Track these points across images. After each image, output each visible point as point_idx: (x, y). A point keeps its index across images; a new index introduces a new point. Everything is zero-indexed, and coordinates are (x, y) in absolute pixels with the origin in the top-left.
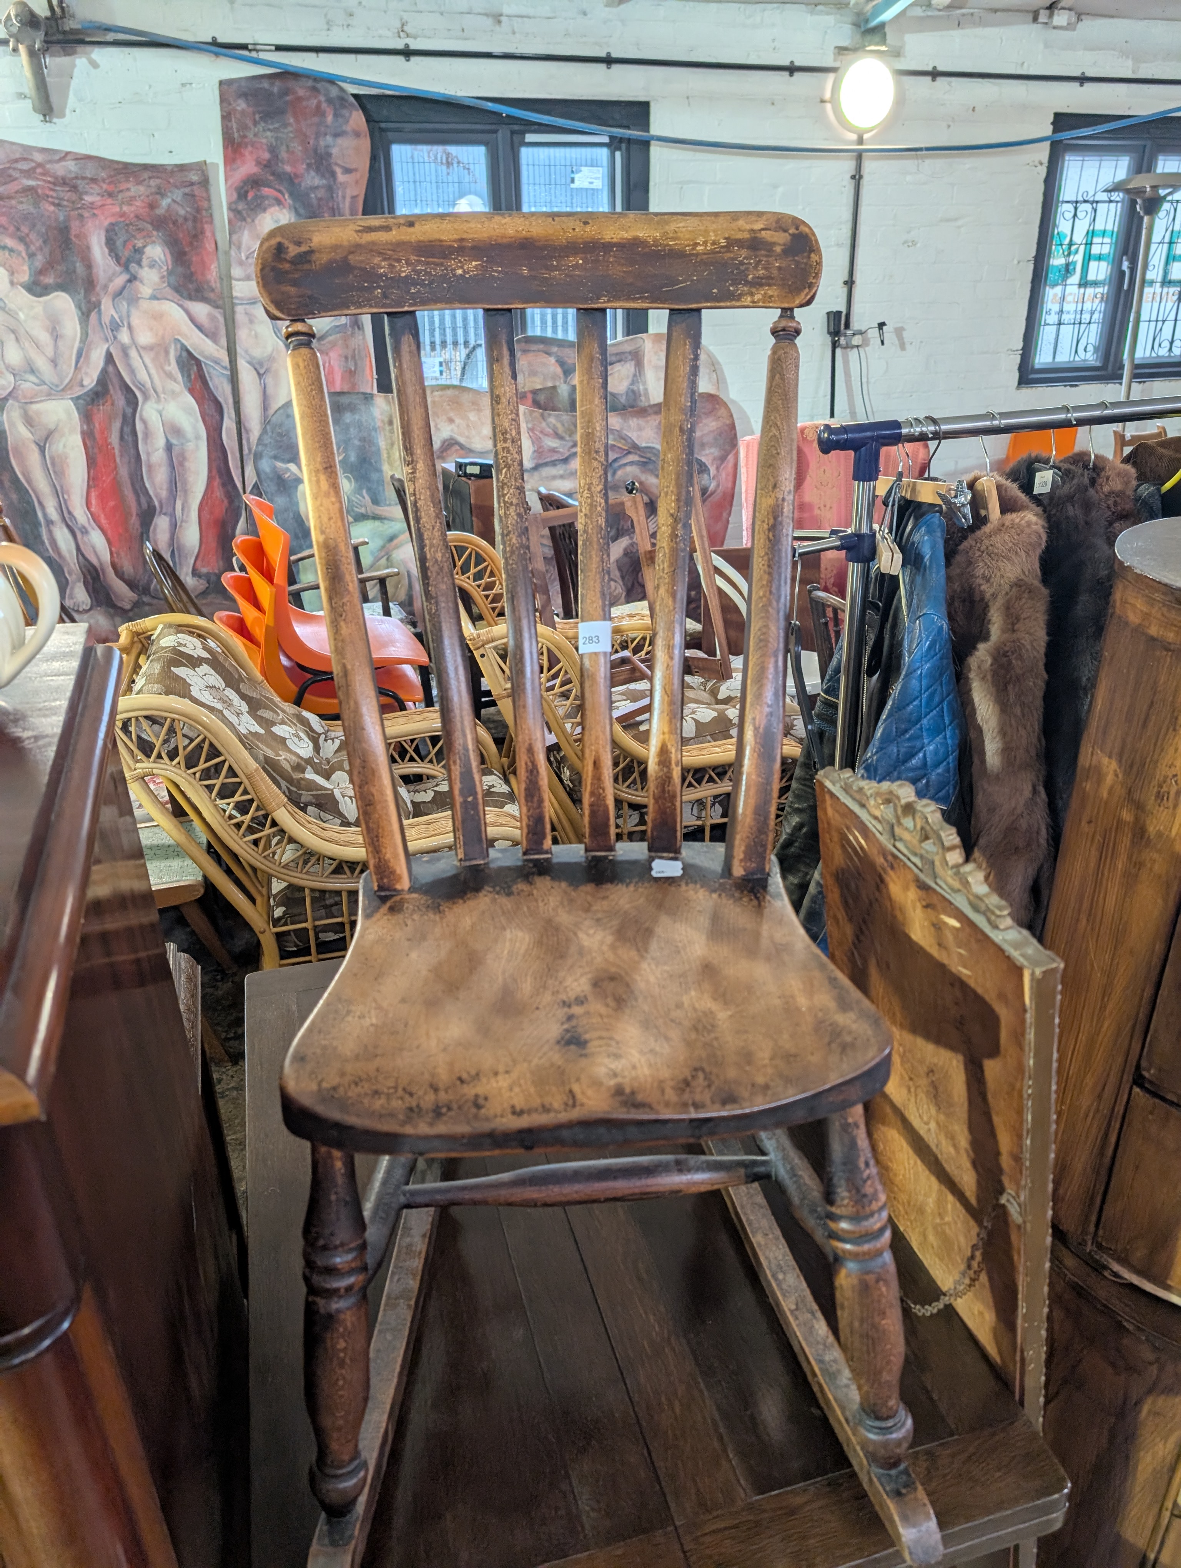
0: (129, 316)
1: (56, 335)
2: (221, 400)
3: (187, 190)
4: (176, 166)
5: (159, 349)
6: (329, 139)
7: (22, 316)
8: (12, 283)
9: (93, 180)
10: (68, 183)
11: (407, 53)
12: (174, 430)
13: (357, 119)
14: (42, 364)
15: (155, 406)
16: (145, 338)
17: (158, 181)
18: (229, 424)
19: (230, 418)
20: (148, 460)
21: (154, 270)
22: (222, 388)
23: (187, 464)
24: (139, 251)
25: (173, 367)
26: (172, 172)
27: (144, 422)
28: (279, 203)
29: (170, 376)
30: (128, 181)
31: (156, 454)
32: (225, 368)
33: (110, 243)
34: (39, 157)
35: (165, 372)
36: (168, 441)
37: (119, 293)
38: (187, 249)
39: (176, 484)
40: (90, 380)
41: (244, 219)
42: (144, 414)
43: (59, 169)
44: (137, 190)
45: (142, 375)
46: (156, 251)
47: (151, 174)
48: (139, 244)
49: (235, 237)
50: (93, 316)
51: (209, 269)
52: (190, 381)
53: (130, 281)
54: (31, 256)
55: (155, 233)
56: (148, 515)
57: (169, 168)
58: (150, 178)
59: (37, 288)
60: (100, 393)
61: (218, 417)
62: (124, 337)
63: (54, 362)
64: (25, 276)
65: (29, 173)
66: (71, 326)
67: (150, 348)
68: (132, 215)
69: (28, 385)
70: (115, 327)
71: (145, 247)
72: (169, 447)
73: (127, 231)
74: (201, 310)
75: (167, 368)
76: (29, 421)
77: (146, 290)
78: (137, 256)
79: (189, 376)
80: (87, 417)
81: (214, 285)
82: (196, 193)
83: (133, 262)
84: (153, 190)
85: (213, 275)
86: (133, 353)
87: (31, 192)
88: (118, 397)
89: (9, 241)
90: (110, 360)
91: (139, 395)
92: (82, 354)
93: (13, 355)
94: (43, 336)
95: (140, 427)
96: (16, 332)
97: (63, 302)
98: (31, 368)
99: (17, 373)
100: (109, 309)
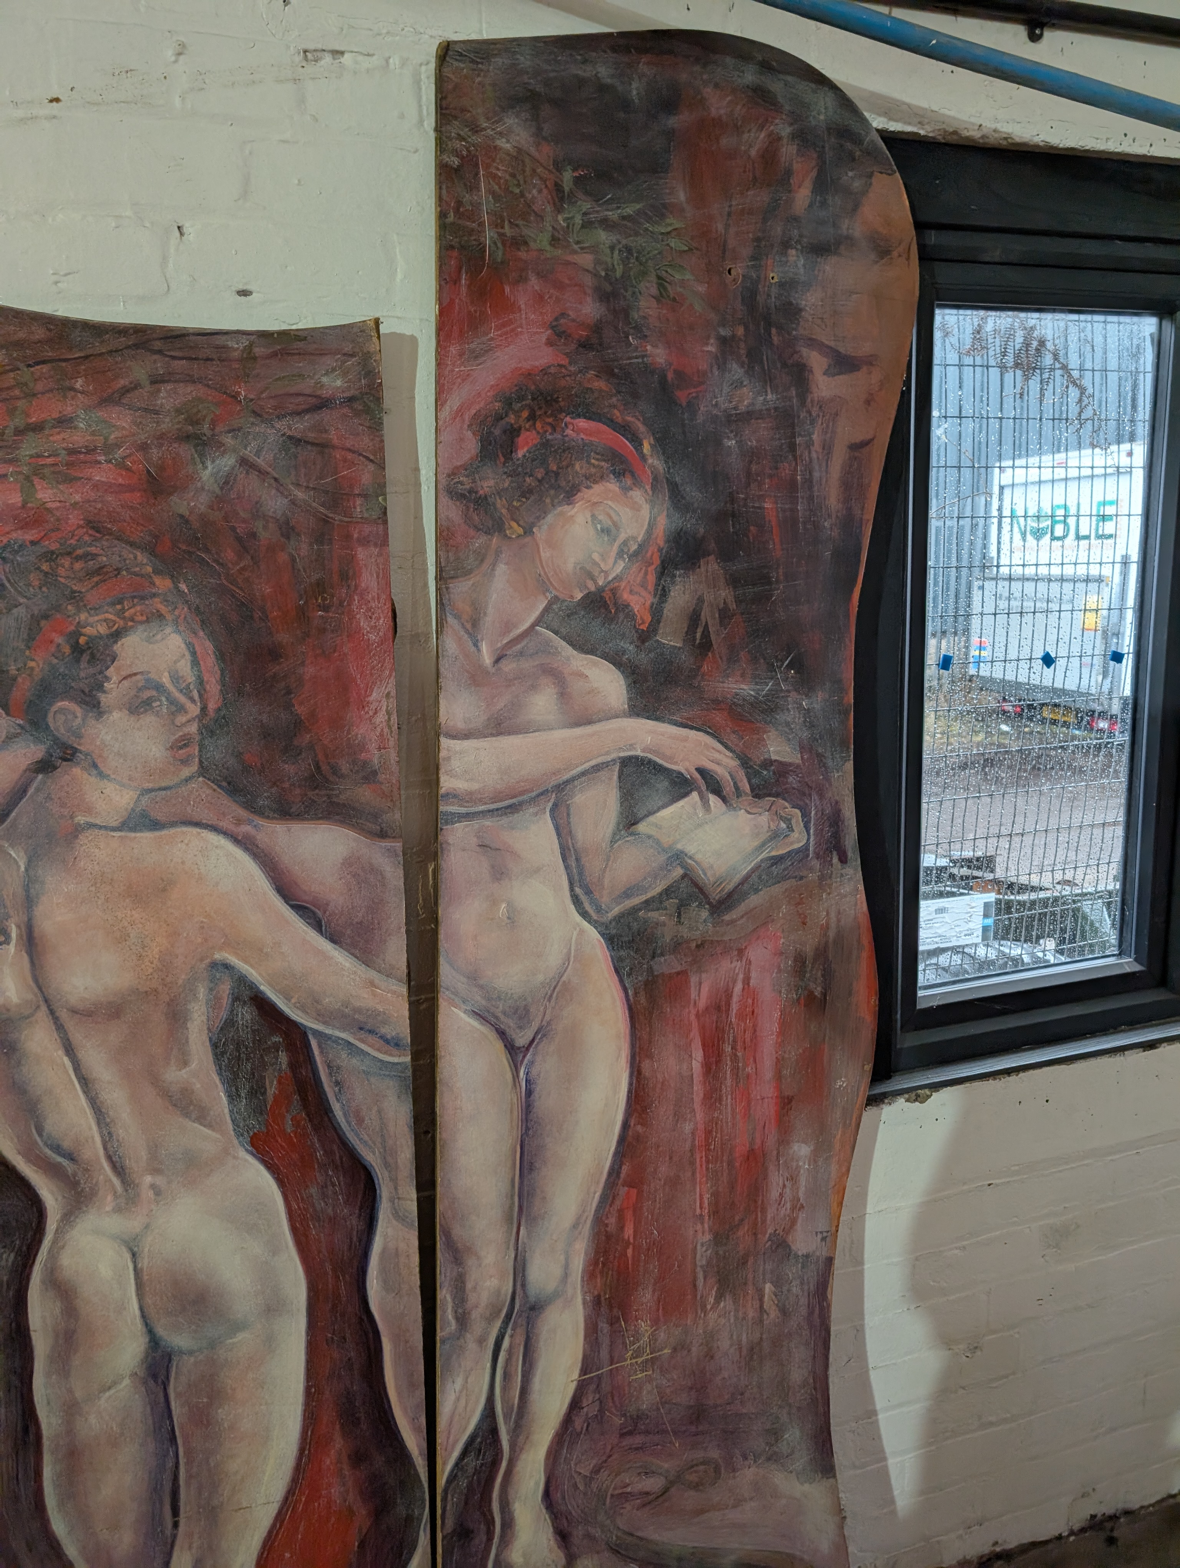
0: (29, 902)
2: (371, 1157)
3: (300, 426)
4: (264, 335)
5: (145, 1009)
6: (796, 261)
15: (114, 1223)
16: (92, 973)
17: (187, 392)
18: (393, 1238)
19: (398, 1215)
20: (70, 1431)
21: (149, 719)
22: (376, 1117)
23: (222, 1413)
25: (197, 1068)
26: (249, 357)
27: (63, 1292)
28: (621, 468)
29: (183, 1102)
30: (67, 390)
31: (104, 1402)
32: (395, 1044)
35: (165, 1093)
36: (154, 1341)
38: (283, 637)
39: (174, 1495)
41: (498, 527)
42: (66, 1260)
45: (69, 1117)
46: (163, 651)
47: (160, 366)
48: (97, 625)
49: (460, 588)
51: (362, 704)
52: (259, 1110)
53: (45, 766)
55: (163, 584)
57: (237, 346)
58: (156, 381)
61: (355, 1223)
62: (5, 981)
67: (108, 1011)
68: (74, 519)
71: (117, 635)
72: (159, 1366)
73: (49, 579)
75: (174, 1075)
77: (108, 797)
78: (85, 670)
79: (257, 1091)
81: (375, 758)
82: (333, 436)
83: (67, 693)
84: (167, 424)
85: (375, 722)
86: (37, 1039)
91: (48, 1195)
95: (44, 1314)
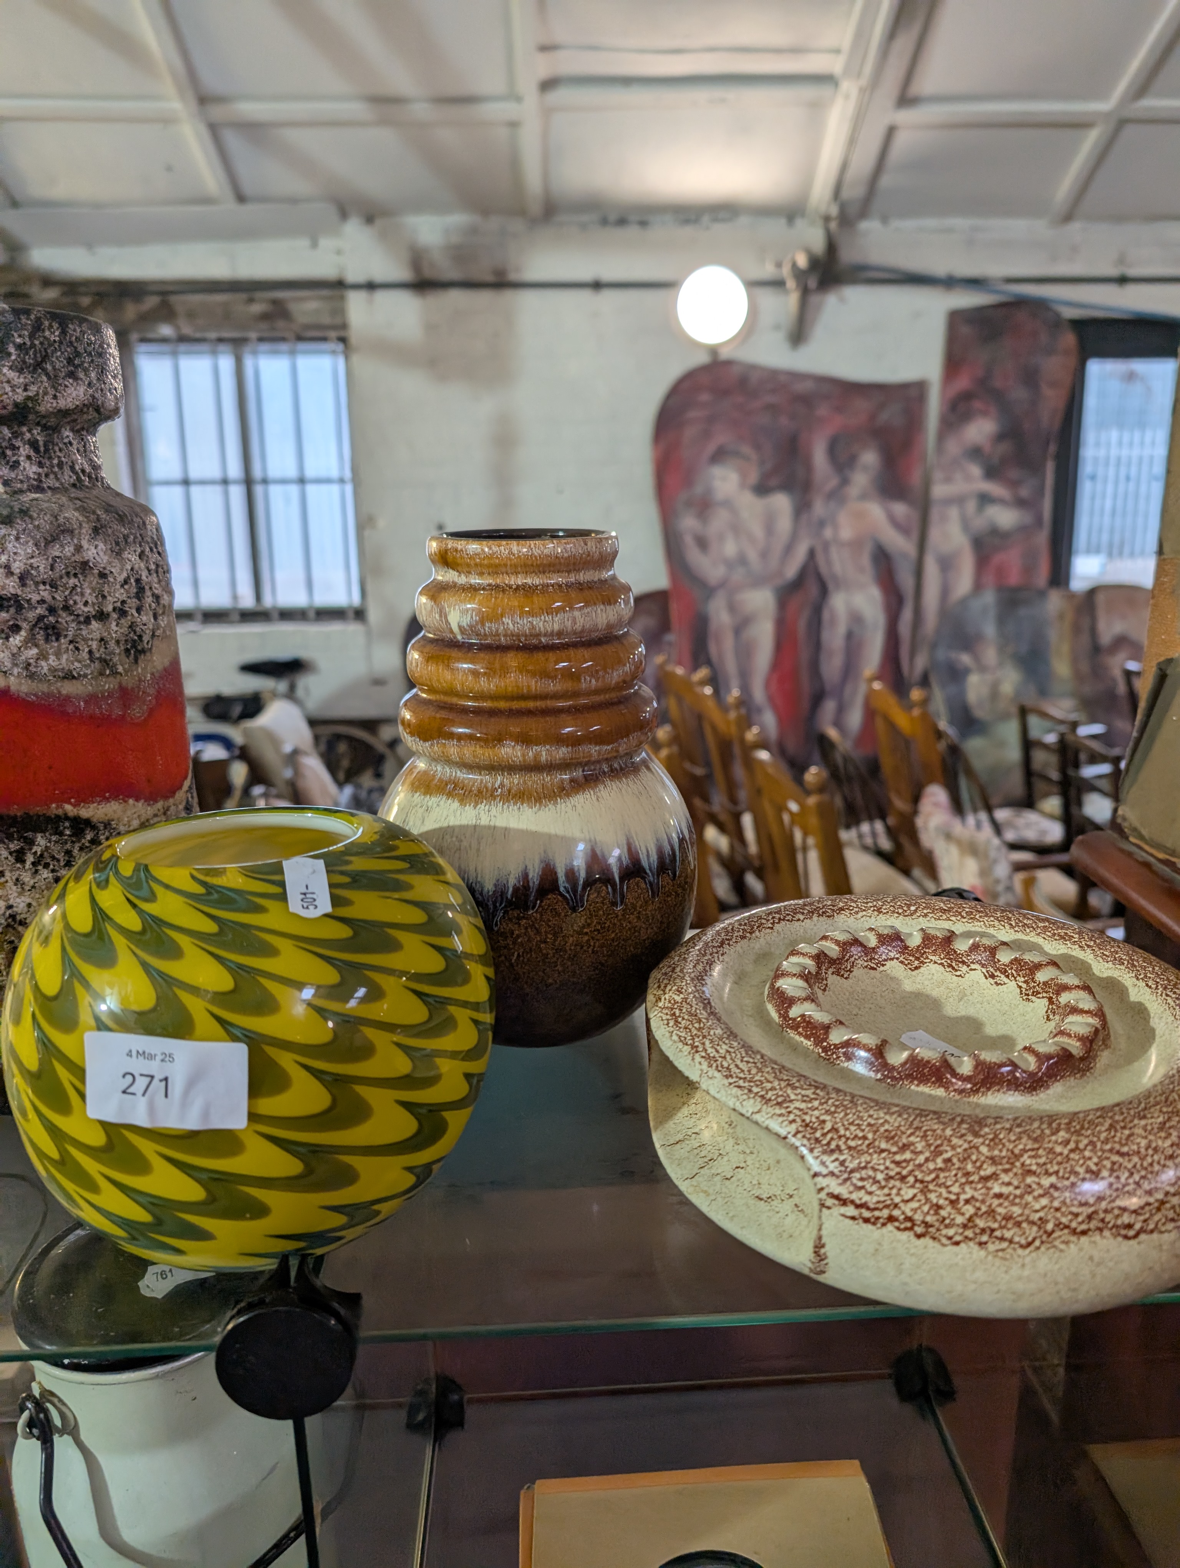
0: (835, 515)
1: (769, 529)
2: (904, 592)
3: (904, 404)
4: (900, 384)
5: (856, 544)
6: (1040, 357)
7: (744, 515)
8: (743, 485)
9: (827, 397)
10: (806, 401)
11: (1123, 280)
12: (856, 619)
13: (1069, 339)
14: (753, 556)
15: (844, 597)
16: (846, 533)
17: (880, 398)
18: (907, 615)
19: (909, 608)
20: (828, 647)
21: (865, 474)
22: (906, 581)
23: (862, 650)
24: (853, 458)
25: (866, 560)
26: (894, 389)
28: (985, 413)
29: (862, 569)
30: (855, 399)
31: (836, 640)
32: (913, 562)
33: (831, 452)
34: (784, 378)
35: (858, 566)
36: (849, 628)
37: (830, 496)
38: (897, 455)
39: (850, 668)
40: (791, 571)
41: (952, 429)
43: (799, 388)
44: (862, 406)
45: (837, 568)
46: (870, 458)
47: (877, 392)
48: (855, 450)
49: (940, 446)
50: (804, 516)
51: (913, 474)
53: (841, 484)
54: (762, 461)
55: (871, 442)
56: (818, 698)
57: (892, 386)
58: (875, 396)
59: (762, 489)
60: (797, 584)
62: (828, 533)
63: (764, 554)
64: (754, 479)
65: (772, 392)
66: (784, 523)
67: (848, 543)
70: (822, 524)
71: (860, 453)
72: (850, 636)
74: (900, 509)
75: (860, 562)
76: (732, 608)
77: (854, 491)
78: (852, 461)
81: (914, 487)
82: (912, 406)
83: (848, 466)
84: (876, 405)
85: (916, 478)
86: (833, 549)
87: (772, 408)
88: (813, 590)
89: (746, 449)
90: (812, 554)
91: (831, 586)
92: (789, 549)
93: (730, 548)
94: (758, 531)
95: (826, 615)
96: (736, 528)
97: (782, 502)
98: (742, 560)
99: (730, 565)
100: (819, 508)
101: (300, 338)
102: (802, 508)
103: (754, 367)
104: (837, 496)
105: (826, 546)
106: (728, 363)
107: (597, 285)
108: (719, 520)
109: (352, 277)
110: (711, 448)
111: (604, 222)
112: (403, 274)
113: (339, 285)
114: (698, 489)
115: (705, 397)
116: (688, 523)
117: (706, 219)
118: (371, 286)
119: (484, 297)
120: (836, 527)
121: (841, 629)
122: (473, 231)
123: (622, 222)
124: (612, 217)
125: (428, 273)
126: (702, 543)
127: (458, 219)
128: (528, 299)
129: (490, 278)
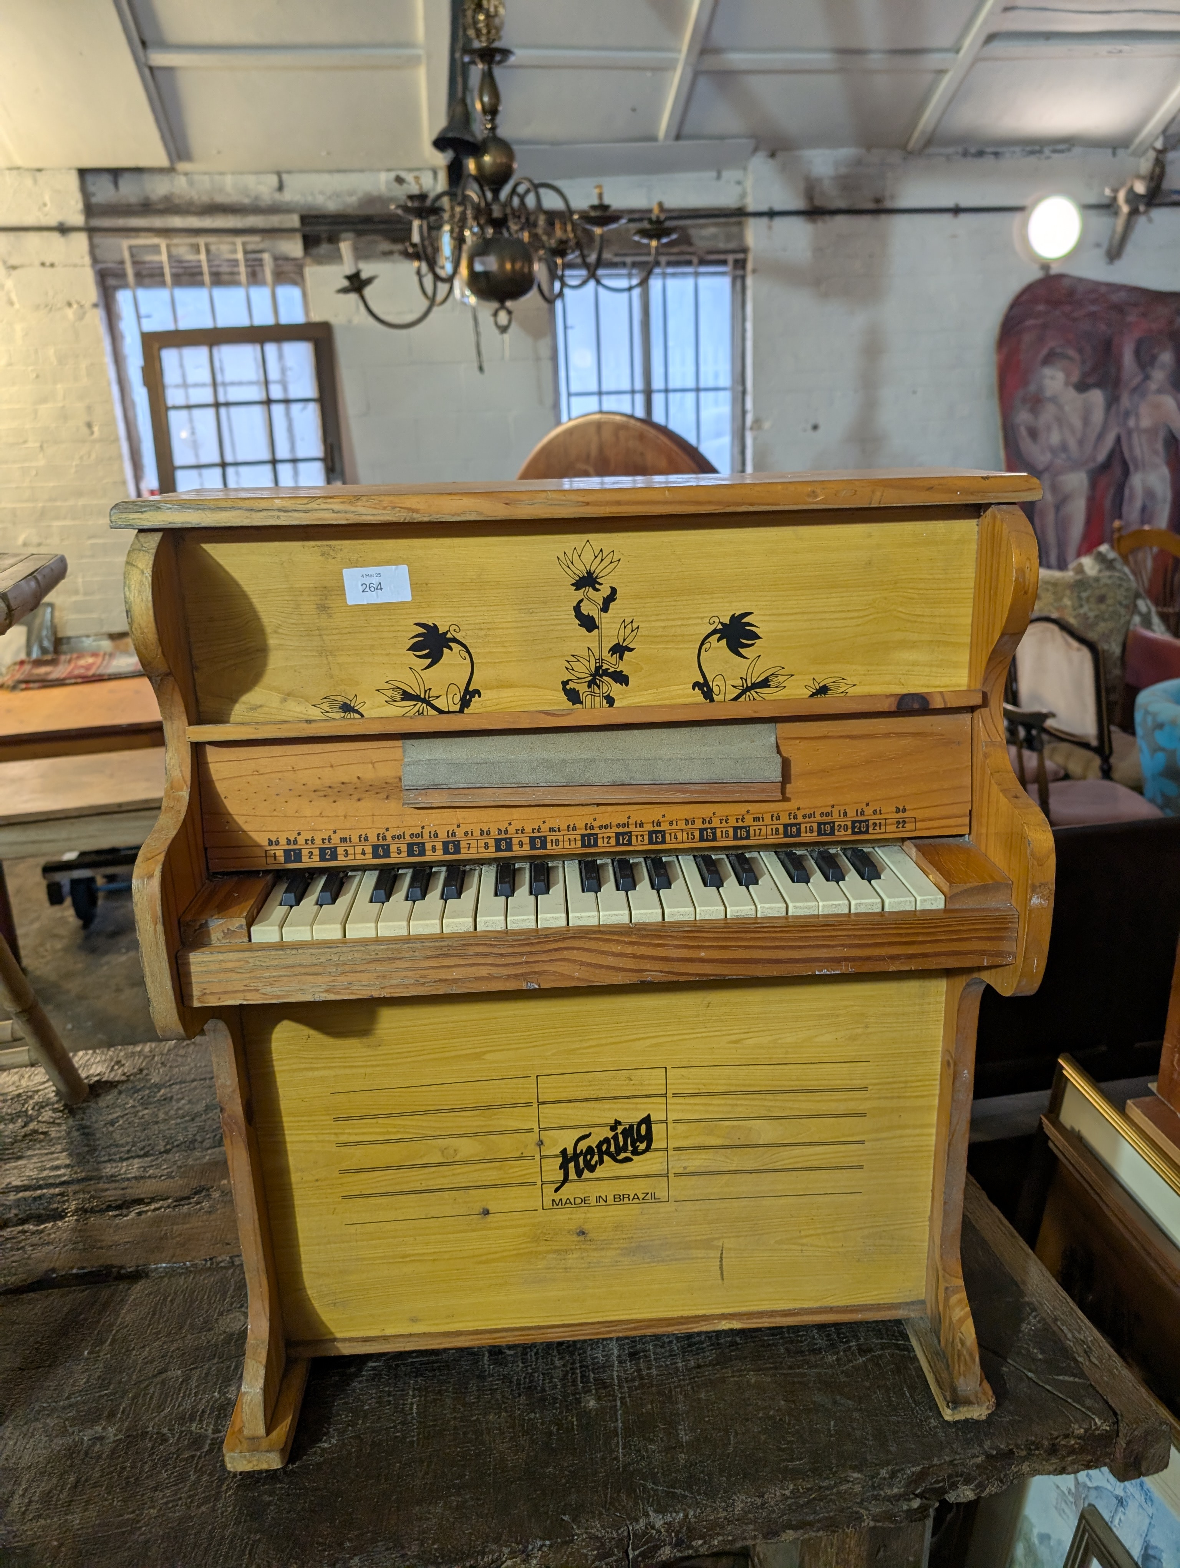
0: (1138, 406)
1: (1086, 421)
5: (1152, 432)
7: (1067, 408)
8: (1067, 384)
9: (1135, 305)
10: (1119, 309)
12: (1150, 494)
14: (1072, 444)
15: (1141, 476)
16: (1145, 422)
20: (1127, 518)
21: (1162, 371)
23: (1153, 522)
24: (1154, 358)
25: (1160, 446)
27: (1131, 489)
29: (1156, 452)
30: (1157, 305)
31: (1134, 513)
33: (1137, 353)
34: (1103, 289)
35: (1153, 450)
36: (1144, 502)
37: (1134, 390)
40: (1101, 457)
42: (1132, 482)
43: (1115, 298)
44: (1163, 311)
45: (1138, 452)
48: (1156, 351)
50: (1114, 408)
53: (1144, 380)
54: (1083, 362)
55: (1168, 343)
58: (1170, 302)
59: (1082, 387)
60: (1106, 467)
62: (1131, 423)
63: (1081, 443)
64: (1075, 378)
65: (1094, 302)
66: (1098, 416)
67: (1146, 431)
69: (1059, 462)
70: (1127, 414)
71: (1159, 353)
72: (1144, 509)
73: (1150, 342)
75: (1155, 446)
76: (1054, 488)
77: (1153, 386)
78: (1153, 361)
80: (1094, 483)
83: (1149, 365)
84: (1172, 311)
86: (1135, 436)
87: (1093, 315)
88: (1117, 470)
89: (1071, 352)
90: (1118, 440)
91: (1132, 468)
92: (1101, 437)
93: (1055, 438)
94: (1077, 423)
95: (1127, 492)
96: (1060, 420)
97: (1097, 397)
98: (1064, 447)
99: (1054, 451)
100: (1126, 401)
101: (703, 262)
102: (1112, 401)
103: (1080, 280)
104: (1139, 390)
105: (1129, 433)
106: (1060, 277)
107: (957, 211)
108: (1048, 413)
109: (752, 206)
110: (1045, 351)
111: (965, 154)
112: (799, 204)
113: (740, 214)
114: (1032, 388)
115: (1041, 308)
116: (1023, 417)
117: (1047, 151)
118: (771, 214)
119: (864, 222)
120: (1137, 416)
121: (1138, 504)
122: (859, 162)
123: (980, 154)
124: (973, 150)
125: (819, 202)
126: (1033, 433)
127: (847, 152)
128: (901, 222)
129: (871, 206)
